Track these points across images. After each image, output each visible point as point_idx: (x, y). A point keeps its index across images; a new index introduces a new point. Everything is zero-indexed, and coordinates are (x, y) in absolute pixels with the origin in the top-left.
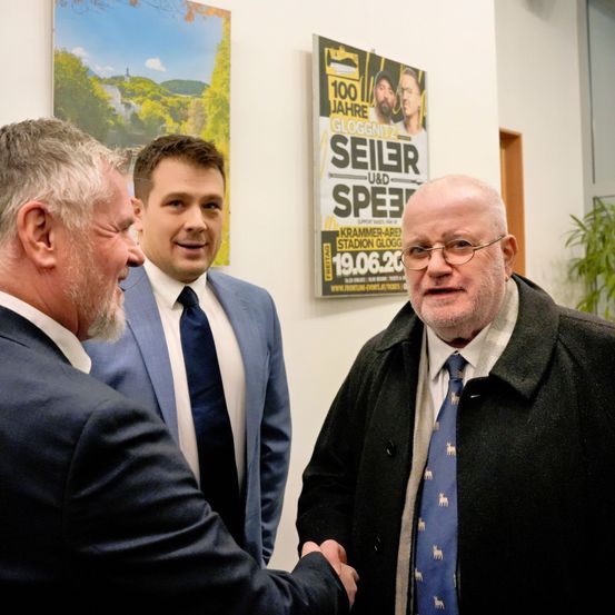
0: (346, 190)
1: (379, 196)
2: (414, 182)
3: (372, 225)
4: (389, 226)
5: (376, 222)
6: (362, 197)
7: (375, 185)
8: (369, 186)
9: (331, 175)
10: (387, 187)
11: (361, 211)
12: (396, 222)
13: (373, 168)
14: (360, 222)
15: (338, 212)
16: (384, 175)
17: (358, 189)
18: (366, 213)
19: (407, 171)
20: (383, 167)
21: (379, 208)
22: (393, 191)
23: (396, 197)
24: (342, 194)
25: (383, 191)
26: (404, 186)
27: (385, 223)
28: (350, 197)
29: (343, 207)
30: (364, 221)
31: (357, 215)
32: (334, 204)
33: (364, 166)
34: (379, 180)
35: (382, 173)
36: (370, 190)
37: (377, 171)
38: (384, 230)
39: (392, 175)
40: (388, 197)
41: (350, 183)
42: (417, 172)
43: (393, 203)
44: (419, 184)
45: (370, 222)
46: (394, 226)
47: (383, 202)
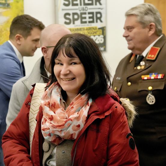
0: (69, 14)
1: (83, 16)
2: (99, 8)
3: (81, 27)
4: (88, 27)
5: (82, 26)
6: (76, 17)
7: (82, 12)
8: (79, 12)
9: (63, 10)
10: (87, 12)
11: (76, 22)
12: (91, 25)
13: (81, 5)
14: (75, 26)
15: (66, 23)
16: (86, 7)
17: (74, 14)
18: (78, 22)
19: (96, 4)
20: (85, 4)
21: (84, 20)
22: (89, 13)
23: (91, 15)
24: (67, 16)
25: (85, 13)
26: (95, 11)
27: (86, 26)
28: (71, 17)
29: (68, 21)
30: (77, 26)
31: (74, 23)
32: (64, 20)
33: (77, 5)
34: (83, 9)
35: (84, 7)
36: (79, 14)
37: (83, 6)
38: (86, 28)
39: (89, 7)
40: (87, 16)
41: (71, 12)
42: (100, 4)
43: (90, 18)
44: (102, 9)
45: (79, 26)
46: (90, 26)
47: (85, 18)
